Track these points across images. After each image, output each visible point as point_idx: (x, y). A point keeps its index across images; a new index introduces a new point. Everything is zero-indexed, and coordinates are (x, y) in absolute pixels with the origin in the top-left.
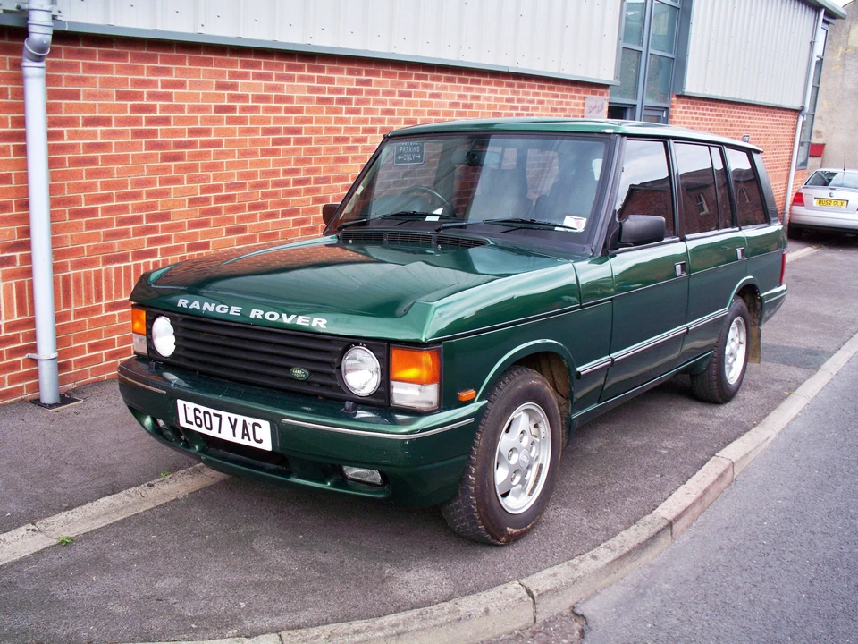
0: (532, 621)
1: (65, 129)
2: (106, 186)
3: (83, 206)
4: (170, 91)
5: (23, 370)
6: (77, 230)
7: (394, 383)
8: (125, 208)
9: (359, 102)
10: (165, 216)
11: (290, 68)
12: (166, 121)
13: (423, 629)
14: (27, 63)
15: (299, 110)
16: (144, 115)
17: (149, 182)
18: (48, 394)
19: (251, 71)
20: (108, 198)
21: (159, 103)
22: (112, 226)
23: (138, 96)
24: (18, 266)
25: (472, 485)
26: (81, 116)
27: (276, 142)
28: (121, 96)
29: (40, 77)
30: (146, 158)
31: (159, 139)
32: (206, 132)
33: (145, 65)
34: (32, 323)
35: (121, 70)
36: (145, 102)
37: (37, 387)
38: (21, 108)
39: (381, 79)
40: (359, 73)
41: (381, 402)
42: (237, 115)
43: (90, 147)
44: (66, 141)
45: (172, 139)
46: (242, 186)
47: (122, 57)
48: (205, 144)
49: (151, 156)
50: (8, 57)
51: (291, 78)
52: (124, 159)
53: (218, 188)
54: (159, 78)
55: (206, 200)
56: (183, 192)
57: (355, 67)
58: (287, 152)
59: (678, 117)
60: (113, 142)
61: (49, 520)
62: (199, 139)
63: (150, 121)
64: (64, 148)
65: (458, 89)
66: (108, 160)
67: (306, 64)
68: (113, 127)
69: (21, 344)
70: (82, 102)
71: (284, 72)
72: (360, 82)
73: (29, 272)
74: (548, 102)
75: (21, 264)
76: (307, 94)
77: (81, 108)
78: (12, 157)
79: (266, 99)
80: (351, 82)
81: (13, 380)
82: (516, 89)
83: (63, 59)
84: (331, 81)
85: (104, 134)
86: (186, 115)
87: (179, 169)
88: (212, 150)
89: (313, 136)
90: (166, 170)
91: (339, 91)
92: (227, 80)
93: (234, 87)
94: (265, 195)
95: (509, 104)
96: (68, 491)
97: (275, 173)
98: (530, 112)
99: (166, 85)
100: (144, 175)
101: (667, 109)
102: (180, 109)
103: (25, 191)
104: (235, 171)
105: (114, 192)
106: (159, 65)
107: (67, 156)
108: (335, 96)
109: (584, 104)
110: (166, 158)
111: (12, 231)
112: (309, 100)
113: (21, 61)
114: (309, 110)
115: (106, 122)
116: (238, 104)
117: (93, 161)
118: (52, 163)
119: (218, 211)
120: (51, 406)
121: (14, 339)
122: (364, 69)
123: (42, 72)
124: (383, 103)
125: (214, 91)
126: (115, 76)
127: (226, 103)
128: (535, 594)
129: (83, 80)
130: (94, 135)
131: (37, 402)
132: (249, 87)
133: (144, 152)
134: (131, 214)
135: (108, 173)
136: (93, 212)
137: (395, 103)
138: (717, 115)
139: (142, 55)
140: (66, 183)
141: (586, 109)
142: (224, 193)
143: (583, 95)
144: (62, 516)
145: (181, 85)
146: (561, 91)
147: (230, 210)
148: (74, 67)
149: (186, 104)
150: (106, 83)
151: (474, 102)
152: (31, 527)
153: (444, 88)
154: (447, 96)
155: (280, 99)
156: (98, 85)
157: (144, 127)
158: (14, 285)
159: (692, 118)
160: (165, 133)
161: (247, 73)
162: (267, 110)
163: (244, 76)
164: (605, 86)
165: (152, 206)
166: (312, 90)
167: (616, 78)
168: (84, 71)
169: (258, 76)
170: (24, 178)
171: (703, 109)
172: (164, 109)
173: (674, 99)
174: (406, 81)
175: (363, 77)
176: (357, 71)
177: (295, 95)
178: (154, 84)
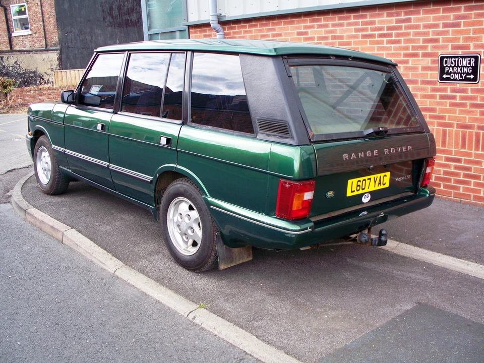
4: (275, 38)
9: (399, 35)
11: (340, 19)
15: (348, 44)
19: (315, 24)
33: (265, 28)
35: (256, 31)
39: (422, 16)
40: (399, 14)
47: (256, 26)
51: (342, 25)
57: (394, 11)
67: (352, 15)
71: (337, 22)
72: (398, 21)
76: (354, 33)
79: (326, 38)
80: (391, 22)
84: (373, 23)
91: (381, 29)
92: (303, 30)
93: (306, 33)
99: (273, 36)
106: (270, 27)
108: (377, 33)
112: (356, 37)
114: (356, 43)
122: (403, 11)
124: (426, 34)
125: (296, 36)
132: (315, 33)
137: (439, 33)
139: (264, 24)
145: (280, 35)
148: (240, 33)
155: (334, 38)
161: (313, 25)
166: (357, 30)
169: (320, 26)
174: (452, 15)
175: (403, 17)
176: (396, 13)
177: (345, 34)
178: (268, 36)
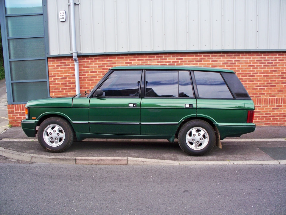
0: (30, 161)
1: (86, 74)
4: (112, 65)
13: (16, 154)
23: (104, 66)
26: (90, 71)
28: (99, 67)
33: (105, 60)
35: (99, 61)
36: (105, 68)
39: (187, 57)
43: (92, 77)
47: (99, 59)
51: (150, 60)
54: (109, 62)
60: (97, 76)
64: (86, 78)
65: (227, 58)
66: (96, 80)
67: (155, 56)
68: (97, 73)
70: (90, 68)
71: (148, 58)
76: (156, 63)
77: (90, 70)
80: (174, 59)
82: (263, 56)
83: (85, 60)
84: (166, 59)
85: (95, 75)
91: (169, 62)
92: (129, 61)
93: (131, 63)
95: (259, 62)
99: (110, 64)
106: (109, 60)
108: (167, 63)
115: (96, 72)
117: (93, 80)
118: (80, 80)
123: (78, 63)
124: (189, 64)
125: (125, 64)
126: (98, 63)
129: (90, 64)
130: (93, 75)
132: (136, 63)
135: (96, 82)
137: (194, 64)
140: (87, 84)
145: (115, 63)
148: (88, 62)
150: (95, 64)
151: (237, 62)
154: (220, 61)
155: (146, 65)
156: (93, 65)
157: (105, 73)
161: (135, 59)
166: (158, 62)
168: (90, 62)
169: (139, 60)
174: (199, 58)
175: (179, 57)
176: (176, 56)
177: (152, 64)
178: (108, 64)
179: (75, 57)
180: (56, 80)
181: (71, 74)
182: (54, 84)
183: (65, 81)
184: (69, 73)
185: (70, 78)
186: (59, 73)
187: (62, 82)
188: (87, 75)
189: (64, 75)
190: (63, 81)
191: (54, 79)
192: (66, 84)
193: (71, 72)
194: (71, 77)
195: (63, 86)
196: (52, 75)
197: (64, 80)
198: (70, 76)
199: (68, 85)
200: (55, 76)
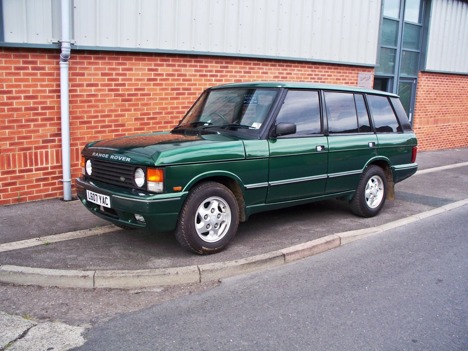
0: (199, 281)
1: (78, 88)
2: (96, 112)
3: (85, 120)
4: (125, 72)
5: (57, 186)
6: (82, 129)
7: (148, 182)
8: (104, 121)
9: (221, 76)
10: (123, 125)
11: (184, 61)
12: (124, 85)
13: (148, 276)
14: (61, 62)
15: (190, 80)
16: (113, 83)
17: (116, 111)
18: (67, 196)
19: (165, 63)
20: (96, 117)
21: (120, 78)
22: (98, 128)
23: (111, 74)
24: (57, 143)
25: (183, 226)
26: (85, 83)
27: (177, 94)
28: (103, 75)
29: (65, 68)
30: (114, 100)
31: (120, 92)
32: (143, 89)
33: (114, 62)
34: (61, 167)
35: (103, 64)
36: (114, 77)
37: (62, 194)
38: (59, 80)
39: (234, 65)
40: (222, 63)
41: (144, 189)
42: (158, 82)
43: (89, 96)
44: (78, 93)
45: (126, 93)
46: (161, 113)
47: (103, 58)
48: (142, 95)
49: (117, 99)
50: (55, 60)
51: (185, 66)
52: (104, 101)
53: (149, 114)
54: (121, 67)
55: (143, 119)
56: (132, 115)
57: (219, 60)
58: (183, 99)
59: (423, 83)
60: (99, 93)
61: (46, 237)
62: (139, 92)
63: (116, 85)
64: (77, 96)
65: (278, 69)
66: (96, 101)
67: (193, 60)
68: (99, 87)
69: (57, 175)
70: (86, 77)
71: (182, 63)
72: (221, 67)
73: (60, 146)
74: (334, 76)
75: (58, 142)
76: (194, 73)
77: (85, 80)
78: (55, 99)
79: (173, 75)
80: (217, 67)
81: (53, 189)
82: (313, 69)
83: (78, 60)
84: (207, 67)
85: (95, 90)
86: (133, 82)
87: (130, 105)
88: (146, 97)
89: (197, 92)
90: (123, 105)
91: (211, 71)
92: (153, 67)
93: (156, 70)
94: (172, 118)
95: (310, 77)
96: (57, 229)
97: (177, 108)
98: (323, 81)
99: (123, 70)
100: (113, 108)
101: (416, 79)
102: (131, 80)
103: (59, 113)
104: (157, 107)
105: (99, 114)
106: (120, 61)
107: (79, 99)
108: (209, 74)
109: (357, 77)
110: (123, 100)
111: (55, 129)
112: (195, 75)
113: (59, 62)
114: (195, 80)
115: (96, 85)
116: (158, 78)
117: (90, 101)
118: (70, 102)
119: (149, 124)
120: (67, 201)
121: (54, 173)
122: (224, 61)
123: (67, 66)
124: (235, 76)
125: (146, 72)
126: (100, 66)
127: (153, 77)
128: (201, 270)
129: (86, 68)
130: (91, 91)
131: (62, 199)
132: (164, 70)
133: (113, 98)
134: (107, 124)
135: (97, 106)
136: (90, 122)
137: (242, 77)
138: (452, 82)
140: (78, 110)
141: (359, 79)
142: (151, 116)
143: (356, 72)
144: (51, 236)
145: (131, 69)
146: (342, 71)
147: (154, 123)
148: (83, 63)
149: (133, 78)
150: (96, 69)
151: (288, 76)
152: (38, 238)
153: (269, 69)
154: (271, 73)
155: (180, 75)
156: (93, 70)
157: (113, 87)
158: (55, 151)
159: (433, 83)
160: (123, 90)
161: (163, 64)
162: (173, 80)
163: (162, 65)
164: (372, 68)
165: (117, 121)
166: (196, 71)
167: (377, 63)
168: (87, 65)
169: (169, 65)
170: (59, 108)
171: (441, 79)
172: (123, 80)
173: (420, 73)
174: (248, 66)
175: (224, 65)
176: (220, 62)
177: (188, 73)
178: (118, 69)
179: (66, 51)
180: (14, 101)
181: (47, 89)
182: (9, 110)
183: (35, 103)
184: (42, 86)
185: (45, 97)
186: (19, 86)
187: (27, 105)
188: (80, 92)
189: (31, 89)
190: (30, 102)
191: (8, 98)
192: (36, 109)
193: (46, 83)
194: (47, 94)
195: (29, 114)
196: (5, 89)
197: (32, 101)
198: (44, 91)
199: (40, 111)
200: (10, 92)
